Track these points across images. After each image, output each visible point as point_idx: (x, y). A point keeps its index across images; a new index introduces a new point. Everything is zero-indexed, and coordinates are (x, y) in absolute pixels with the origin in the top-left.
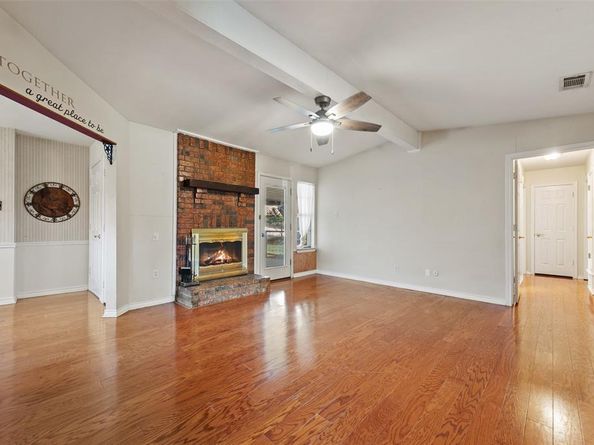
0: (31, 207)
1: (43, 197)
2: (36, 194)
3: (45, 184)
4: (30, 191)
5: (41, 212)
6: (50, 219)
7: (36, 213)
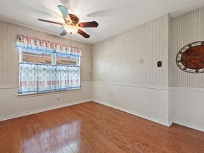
0: (180, 63)
1: (188, 55)
2: (183, 54)
3: (189, 45)
4: (180, 52)
5: (187, 66)
6: (194, 71)
7: (183, 67)
